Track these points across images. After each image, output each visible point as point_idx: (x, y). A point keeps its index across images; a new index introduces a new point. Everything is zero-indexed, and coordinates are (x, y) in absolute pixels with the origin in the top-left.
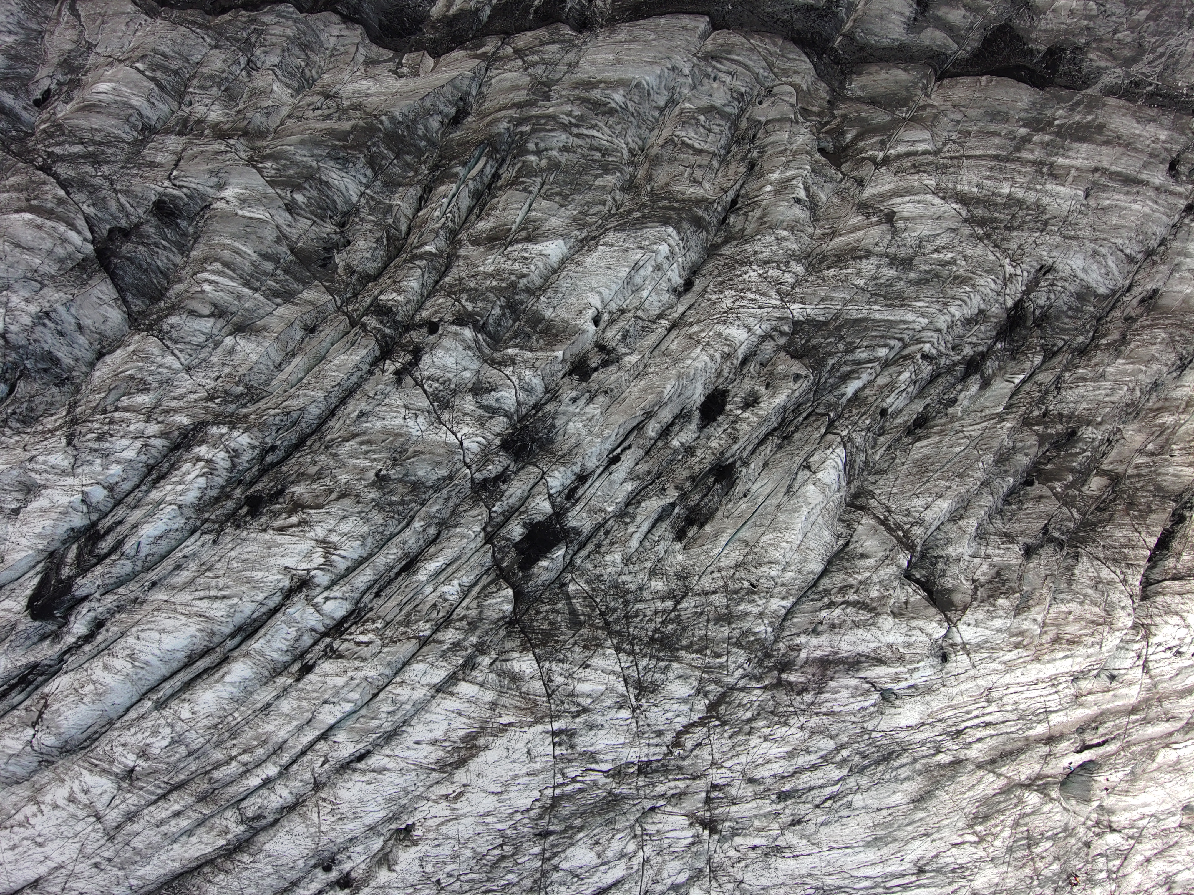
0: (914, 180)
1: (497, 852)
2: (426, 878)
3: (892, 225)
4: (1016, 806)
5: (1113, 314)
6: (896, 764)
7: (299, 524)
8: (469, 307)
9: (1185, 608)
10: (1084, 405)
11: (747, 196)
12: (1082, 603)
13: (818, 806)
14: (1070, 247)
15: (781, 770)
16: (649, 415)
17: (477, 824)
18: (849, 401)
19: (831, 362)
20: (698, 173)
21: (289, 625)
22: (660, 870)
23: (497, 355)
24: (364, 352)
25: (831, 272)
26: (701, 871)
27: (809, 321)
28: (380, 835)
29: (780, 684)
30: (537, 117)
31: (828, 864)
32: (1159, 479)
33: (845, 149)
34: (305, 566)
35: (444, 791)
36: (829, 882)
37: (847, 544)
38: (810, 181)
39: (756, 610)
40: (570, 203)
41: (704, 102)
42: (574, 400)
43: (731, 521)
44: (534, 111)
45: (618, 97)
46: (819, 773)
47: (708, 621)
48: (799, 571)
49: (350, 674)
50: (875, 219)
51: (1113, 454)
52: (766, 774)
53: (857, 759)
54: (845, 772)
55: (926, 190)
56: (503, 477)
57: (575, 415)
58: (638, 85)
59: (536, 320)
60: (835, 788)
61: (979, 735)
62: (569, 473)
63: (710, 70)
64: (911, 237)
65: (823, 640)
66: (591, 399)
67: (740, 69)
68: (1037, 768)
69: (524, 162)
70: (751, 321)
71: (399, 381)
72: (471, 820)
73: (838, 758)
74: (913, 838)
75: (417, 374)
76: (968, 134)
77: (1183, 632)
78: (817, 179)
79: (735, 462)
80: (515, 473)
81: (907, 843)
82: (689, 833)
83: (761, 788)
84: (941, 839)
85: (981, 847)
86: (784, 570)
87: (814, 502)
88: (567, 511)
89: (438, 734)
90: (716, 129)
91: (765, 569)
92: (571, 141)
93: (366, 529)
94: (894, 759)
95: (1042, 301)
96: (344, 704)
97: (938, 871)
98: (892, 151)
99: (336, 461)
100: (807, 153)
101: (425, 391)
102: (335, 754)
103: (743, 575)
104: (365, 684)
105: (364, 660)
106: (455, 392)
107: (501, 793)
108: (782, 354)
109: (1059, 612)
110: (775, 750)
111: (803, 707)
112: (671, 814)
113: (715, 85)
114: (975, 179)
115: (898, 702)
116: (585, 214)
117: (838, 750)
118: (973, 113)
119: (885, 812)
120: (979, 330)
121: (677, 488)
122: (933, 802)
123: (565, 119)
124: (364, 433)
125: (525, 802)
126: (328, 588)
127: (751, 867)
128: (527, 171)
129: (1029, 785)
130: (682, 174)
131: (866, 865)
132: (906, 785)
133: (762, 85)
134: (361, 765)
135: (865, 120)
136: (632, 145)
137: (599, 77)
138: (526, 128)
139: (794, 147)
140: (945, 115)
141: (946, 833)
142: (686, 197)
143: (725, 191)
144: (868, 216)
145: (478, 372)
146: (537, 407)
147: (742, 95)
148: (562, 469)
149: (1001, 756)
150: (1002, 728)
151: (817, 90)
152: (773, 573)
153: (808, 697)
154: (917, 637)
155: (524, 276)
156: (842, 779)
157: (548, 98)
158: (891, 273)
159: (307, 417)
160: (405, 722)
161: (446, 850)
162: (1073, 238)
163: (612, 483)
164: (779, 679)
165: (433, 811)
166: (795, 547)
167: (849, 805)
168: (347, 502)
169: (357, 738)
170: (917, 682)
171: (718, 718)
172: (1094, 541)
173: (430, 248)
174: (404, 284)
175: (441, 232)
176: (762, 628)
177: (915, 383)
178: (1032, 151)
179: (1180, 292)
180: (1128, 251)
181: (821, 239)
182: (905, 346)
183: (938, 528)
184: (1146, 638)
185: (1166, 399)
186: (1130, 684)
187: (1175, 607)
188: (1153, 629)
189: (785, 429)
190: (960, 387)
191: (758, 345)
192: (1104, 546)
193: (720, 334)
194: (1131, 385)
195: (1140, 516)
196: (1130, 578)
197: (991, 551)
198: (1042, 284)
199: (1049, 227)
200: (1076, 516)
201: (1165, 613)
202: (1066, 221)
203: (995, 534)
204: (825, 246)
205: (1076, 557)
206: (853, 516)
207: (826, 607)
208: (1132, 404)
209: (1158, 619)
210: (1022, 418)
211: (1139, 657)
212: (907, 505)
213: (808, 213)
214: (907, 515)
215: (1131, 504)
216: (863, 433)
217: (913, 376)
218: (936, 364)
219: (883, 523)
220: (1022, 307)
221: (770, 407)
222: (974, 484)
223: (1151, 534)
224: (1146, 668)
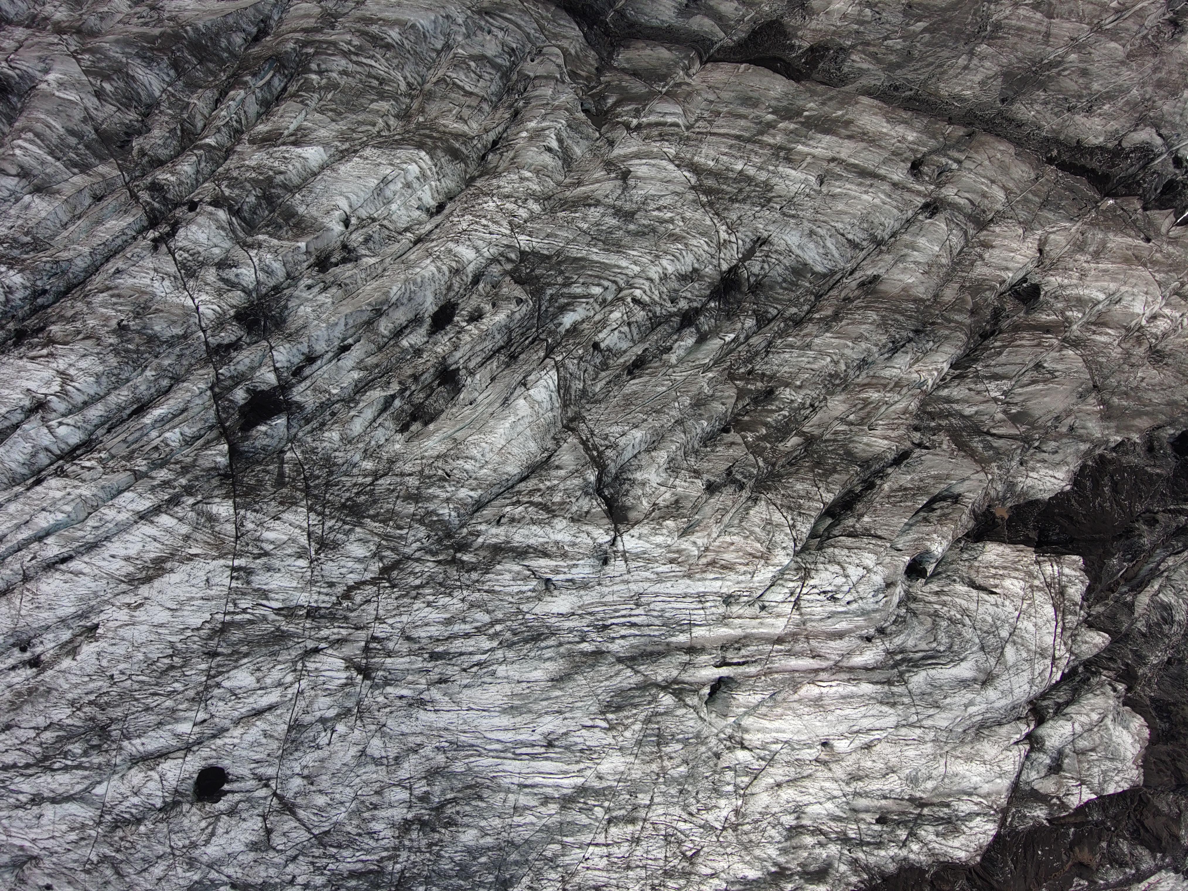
0: (655, 147)
1: (167, 661)
2: (101, 671)
3: (625, 182)
4: (650, 703)
5: (831, 293)
6: (543, 645)
7: (47, 356)
8: (227, 192)
9: (848, 560)
10: (786, 369)
11: (506, 139)
12: (747, 537)
13: (465, 670)
14: (787, 224)
15: (437, 633)
16: (378, 313)
17: (151, 632)
18: (567, 331)
19: (549, 292)
20: (466, 113)
21: (25, 439)
22: (311, 703)
23: (249, 240)
24: (132, 220)
25: (563, 214)
26: (350, 710)
27: (534, 253)
28: (69, 628)
29: (453, 561)
30: (320, 42)
31: (465, 722)
32: (851, 445)
33: (606, 113)
34: (44, 390)
35: (127, 600)
36: (463, 738)
37: (550, 457)
38: (564, 134)
39: (444, 495)
40: (342, 119)
41: (476, 51)
42: (309, 287)
43: (453, 423)
44: (319, 37)
45: (394, 34)
46: (472, 642)
47: (397, 498)
48: (495, 471)
49: (68, 490)
50: (613, 175)
51: (815, 419)
52: (423, 635)
53: (508, 635)
54: (495, 644)
55: (664, 156)
56: (235, 346)
57: (307, 300)
58: (413, 26)
59: (290, 214)
60: (484, 657)
61: (623, 632)
62: (294, 350)
63: (483, 23)
64: (638, 194)
65: (501, 531)
66: (325, 289)
67: (511, 26)
68: (675, 673)
69: (306, 79)
70: (480, 243)
71: (155, 248)
72: (145, 628)
73: (491, 631)
74: (546, 713)
75: (172, 245)
76: (718, 114)
77: (841, 580)
78: (572, 134)
79: (458, 369)
80: (249, 345)
81: (540, 716)
82: (344, 675)
83: (417, 646)
84: (573, 718)
85: (610, 734)
86: (481, 467)
87: (521, 414)
88: (293, 386)
89: (132, 552)
90: (487, 77)
91: (461, 462)
92: (351, 67)
93: (101, 368)
94: (542, 641)
95: (756, 270)
96: (57, 513)
97: (567, 748)
98: (644, 119)
99: (89, 308)
100: (567, 109)
101: (175, 259)
102: (42, 553)
103: (440, 465)
104: (78, 500)
105: (83, 481)
106: (202, 264)
107: (176, 610)
108: (508, 278)
109: (723, 542)
110: (434, 615)
111: (468, 583)
112: (331, 655)
113: (488, 38)
114: (712, 153)
115: (556, 593)
116: (354, 131)
117: (492, 624)
118: (726, 95)
119: (524, 685)
120: (694, 288)
121: (400, 383)
122: (571, 684)
123: (345, 47)
124: (116, 287)
125: (196, 621)
126: (64, 415)
127: (395, 714)
128: (308, 87)
129: (666, 687)
130: (450, 111)
131: (499, 729)
132: (548, 664)
133: (534, 44)
134: (63, 567)
135: (624, 88)
136: (411, 80)
137: (380, 16)
138: (311, 50)
139: (556, 103)
140: (699, 94)
141: (578, 714)
142: (447, 130)
143: (487, 131)
144: (609, 172)
145: (228, 251)
146: (277, 289)
147: (513, 50)
148: (287, 346)
149: (642, 655)
150: (647, 631)
151: (586, 56)
152: (467, 467)
153: (474, 576)
154: (584, 539)
155: (281, 173)
156: (492, 650)
157: (333, 28)
158: (613, 222)
159: (74, 269)
160: (107, 538)
161: (120, 650)
162: (793, 216)
163: (339, 368)
164: (454, 558)
165: (115, 615)
166: (496, 450)
167: (493, 674)
168: (89, 342)
169: (63, 543)
170: (575, 577)
171: (389, 581)
172: (776, 489)
173: (210, 141)
174: (179, 167)
175: (224, 129)
176: (446, 511)
177: (629, 324)
178: (774, 136)
179: (900, 281)
180: (850, 237)
181: (566, 186)
182: (620, 290)
183: (635, 456)
184: (803, 579)
185: (873, 377)
186: (778, 616)
187: (839, 558)
188: (813, 573)
189: (512, 349)
190: (675, 337)
191: (486, 267)
192: (783, 495)
193: (451, 250)
194: (834, 357)
195: (824, 474)
196: (798, 524)
197: (677, 482)
198: (757, 254)
199: (771, 204)
200: (761, 464)
201: (829, 562)
202: (791, 201)
203: (687, 470)
204: (568, 193)
205: (756, 500)
206: (564, 436)
207: (513, 504)
208: (836, 375)
209: (821, 566)
210: (727, 372)
211: (792, 594)
212: (607, 430)
213: (560, 163)
214: (605, 439)
215: (818, 463)
216: (575, 361)
217: (625, 317)
218: (650, 311)
219: (584, 443)
220: (736, 273)
221: (492, 323)
222: (668, 421)
223: (829, 491)
224: (797, 605)
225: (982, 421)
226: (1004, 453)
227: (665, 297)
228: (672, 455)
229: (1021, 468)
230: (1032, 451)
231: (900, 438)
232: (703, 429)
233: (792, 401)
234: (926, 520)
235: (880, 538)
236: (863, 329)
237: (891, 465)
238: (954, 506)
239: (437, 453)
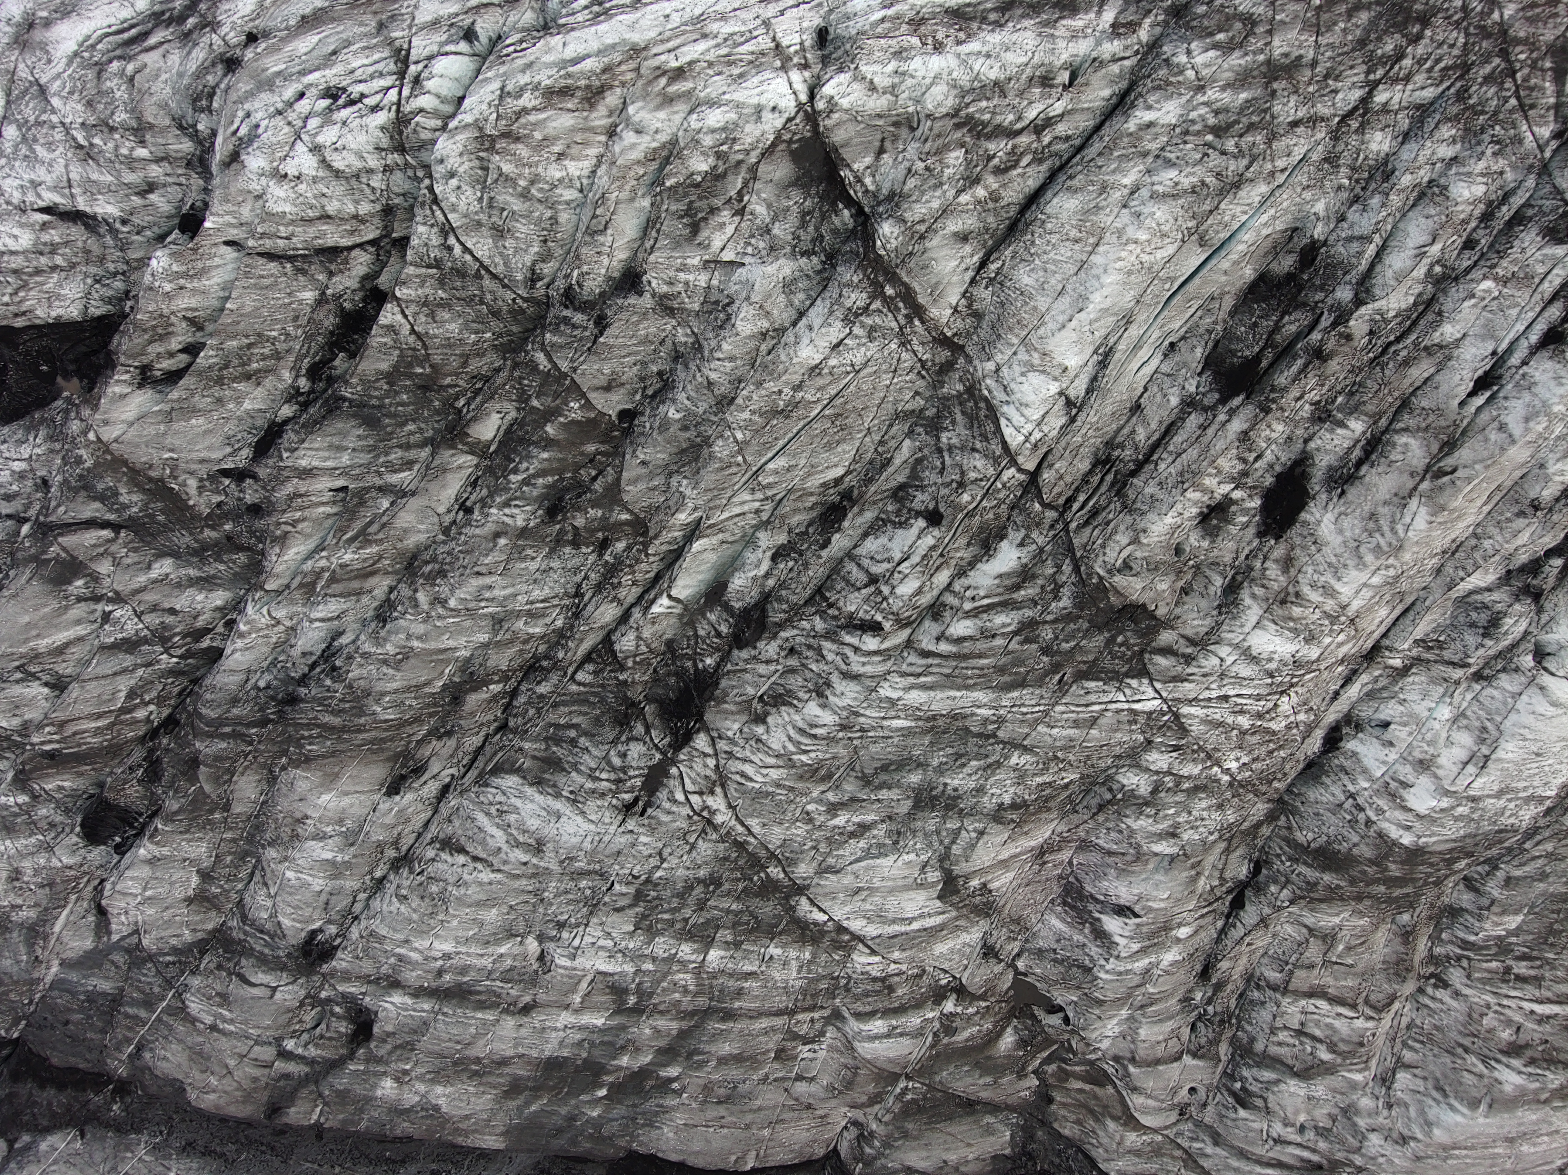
0: (898, 960)
3: (947, 872)
5: (477, 738)
9: (321, 187)
10: (533, 565)
11: (1217, 914)
12: (535, 179)
14: (591, 855)
18: (1003, 534)
19: (1064, 603)
20: (1313, 953)
25: (1068, 776)
27: (1116, 677)
32: (371, 440)
33: (1011, 1014)
37: (983, 264)
38: (1095, 948)
41: (1321, 1084)
45: (1511, 1077)
48: (1103, 188)
50: (975, 882)
51: (456, 484)
55: (876, 944)
58: (1473, 1103)
64: (914, 853)
65: (1065, 51)
67: (1260, 1151)
70: (1245, 670)
76: (780, 1056)
77: (326, 137)
78: (1076, 954)
79: (1223, 400)
87: (1068, 334)
90: (1285, 1036)
91: (1186, 182)
95: (636, 749)
98: (931, 1014)
103: (1232, 165)
108: (1163, 610)
113: (1303, 1117)
114: (775, 971)
120: (755, 685)
130: (1348, 949)
133: (1199, 1124)
135: (985, 1071)
137: (1548, 1108)
140: (828, 1089)
143: (1263, 923)
144: (983, 888)
151: (1079, 1122)
152: (1172, 174)
154: (882, 71)
162: (583, 874)
163: (1489, 336)
166: (1110, 236)
172: (499, 312)
176: (1198, 60)
177: (873, 580)
178: (656, 1030)
179: (347, 794)
180: (461, 859)
181: (1066, 841)
182: (909, 644)
183: (801, 314)
184: (401, 121)
185: (358, 593)
186: (435, 24)
187: (337, 188)
188: (385, 142)
189: (1110, 478)
190: (771, 582)
191: (1219, 624)
192: (482, 302)
193: (1310, 639)
194: (441, 611)
195: (410, 365)
196: (436, 240)
197: (702, 279)
198: (638, 782)
199: (631, 890)
200: (540, 357)
201: (357, 176)
202: (593, 905)
203: (689, 312)
204: (1062, 828)
205: (533, 278)
206: (959, 324)
207: (1049, 122)
208: (431, 579)
209: (373, 162)
210: (651, 533)
211: (417, 81)
212: (873, 347)
213: (1089, 888)
214: (873, 329)
215: (425, 388)
216: (972, 475)
217: (886, 590)
218: (835, 618)
219: (917, 311)
220: (675, 734)
221: (1179, 507)
222: (750, 399)
223: (391, 329)
224: (402, 58)
225: (136, 550)
226: (76, 490)
227: (810, 654)
228: (725, 333)
229: (42, 473)
230: (32, 512)
231: (279, 480)
232: (674, 401)
233: (507, 504)
234: (196, 324)
235: (270, 256)
236: (395, 681)
237: (286, 422)
238: (145, 360)
239: (1242, 193)
